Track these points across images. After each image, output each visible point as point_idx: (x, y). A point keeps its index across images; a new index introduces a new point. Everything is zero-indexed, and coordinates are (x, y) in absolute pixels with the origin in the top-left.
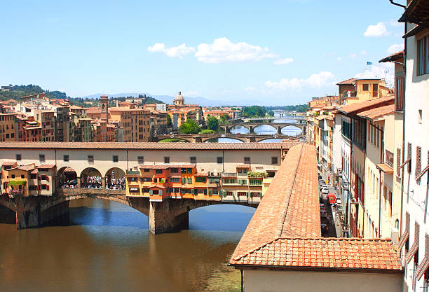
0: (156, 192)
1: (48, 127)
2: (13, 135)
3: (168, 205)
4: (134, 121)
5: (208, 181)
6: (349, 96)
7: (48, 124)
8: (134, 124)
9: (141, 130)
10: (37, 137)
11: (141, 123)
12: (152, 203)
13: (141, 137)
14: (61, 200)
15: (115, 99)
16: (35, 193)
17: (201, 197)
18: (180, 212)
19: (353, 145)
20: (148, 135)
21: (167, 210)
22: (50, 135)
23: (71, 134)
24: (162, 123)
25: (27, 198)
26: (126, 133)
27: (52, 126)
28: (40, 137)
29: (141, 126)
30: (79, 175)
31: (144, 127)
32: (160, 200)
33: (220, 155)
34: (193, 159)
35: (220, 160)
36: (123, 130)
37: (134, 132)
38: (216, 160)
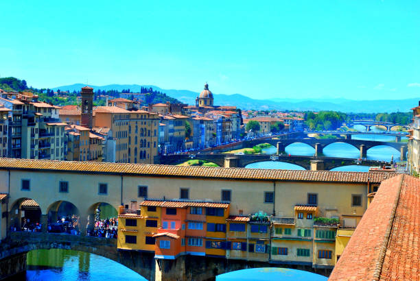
3: (183, 266)
4: (133, 129)
5: (248, 228)
8: (133, 135)
9: (143, 144)
11: (144, 132)
12: (159, 260)
13: (143, 155)
15: (104, 93)
17: (236, 254)
20: (154, 152)
21: (182, 273)
23: (33, 146)
24: (176, 134)
26: (119, 147)
27: (5, 133)
29: (143, 138)
30: (44, 213)
31: (148, 139)
32: (172, 257)
33: (269, 188)
34: (226, 195)
35: (270, 197)
36: (114, 143)
37: (133, 147)
38: (262, 198)
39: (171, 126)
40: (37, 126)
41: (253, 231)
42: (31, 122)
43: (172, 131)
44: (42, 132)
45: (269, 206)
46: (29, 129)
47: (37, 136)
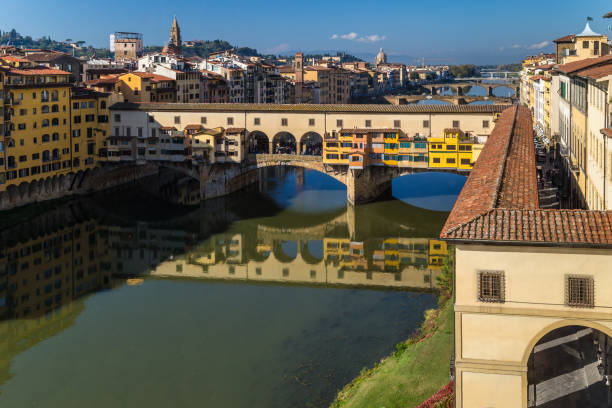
0: (355, 159)
1: (237, 87)
2: (197, 96)
3: (369, 173)
4: (332, 81)
5: (413, 145)
6: (568, 53)
7: (237, 83)
8: (332, 85)
9: (339, 90)
10: (225, 97)
11: (339, 83)
12: (352, 170)
13: (340, 98)
14: (252, 167)
15: (311, 56)
16: (221, 159)
17: (405, 163)
18: (383, 180)
19: (573, 108)
20: (347, 96)
21: (368, 178)
22: (239, 96)
23: (262, 95)
24: (362, 83)
25: (213, 165)
26: (323, 93)
27: (242, 86)
28: (228, 98)
29: (339, 87)
30: (271, 140)
31: (343, 87)
32: (361, 167)
33: (426, 117)
34: (397, 123)
35: (426, 124)
36: (319, 91)
37: (332, 93)
38: (422, 124)
39: (358, 78)
40: (265, 80)
41: (417, 147)
42: (261, 79)
43: (358, 81)
44: (268, 85)
45: (427, 130)
46: (259, 83)
47: (265, 88)
